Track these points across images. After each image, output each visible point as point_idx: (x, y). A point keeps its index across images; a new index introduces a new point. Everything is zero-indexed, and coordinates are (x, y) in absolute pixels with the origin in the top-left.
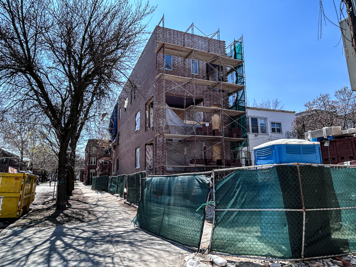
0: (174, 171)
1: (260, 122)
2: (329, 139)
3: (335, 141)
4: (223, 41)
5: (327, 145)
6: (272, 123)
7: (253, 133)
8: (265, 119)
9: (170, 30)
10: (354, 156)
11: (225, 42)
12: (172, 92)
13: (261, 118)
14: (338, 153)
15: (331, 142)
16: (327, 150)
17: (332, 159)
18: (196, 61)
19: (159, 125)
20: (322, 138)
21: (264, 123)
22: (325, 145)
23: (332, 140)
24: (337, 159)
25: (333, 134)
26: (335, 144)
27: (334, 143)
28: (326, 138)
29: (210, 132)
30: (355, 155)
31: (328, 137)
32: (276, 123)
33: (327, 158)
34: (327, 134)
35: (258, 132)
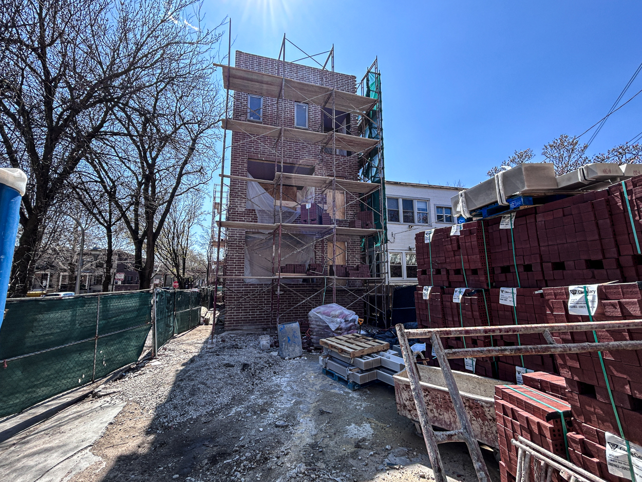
0: (258, 285)
1: (416, 205)
2: (512, 206)
3: (534, 212)
4: (352, 76)
5: (509, 227)
6: (438, 207)
7: (405, 223)
8: (426, 201)
9: (260, 57)
10: (604, 258)
11: (355, 78)
12: (259, 155)
13: (419, 200)
14: (542, 248)
15: (521, 215)
16: (509, 242)
17: (522, 269)
18: (304, 107)
19: (234, 209)
20: (493, 206)
21: (425, 208)
22: (501, 227)
23: (522, 208)
24: (539, 268)
25: (526, 188)
26: (533, 220)
27: (530, 220)
28: (505, 203)
29: (312, 218)
30: (607, 256)
31: (510, 198)
32: (445, 208)
33: (506, 264)
34: (505, 193)
35: (414, 222)
